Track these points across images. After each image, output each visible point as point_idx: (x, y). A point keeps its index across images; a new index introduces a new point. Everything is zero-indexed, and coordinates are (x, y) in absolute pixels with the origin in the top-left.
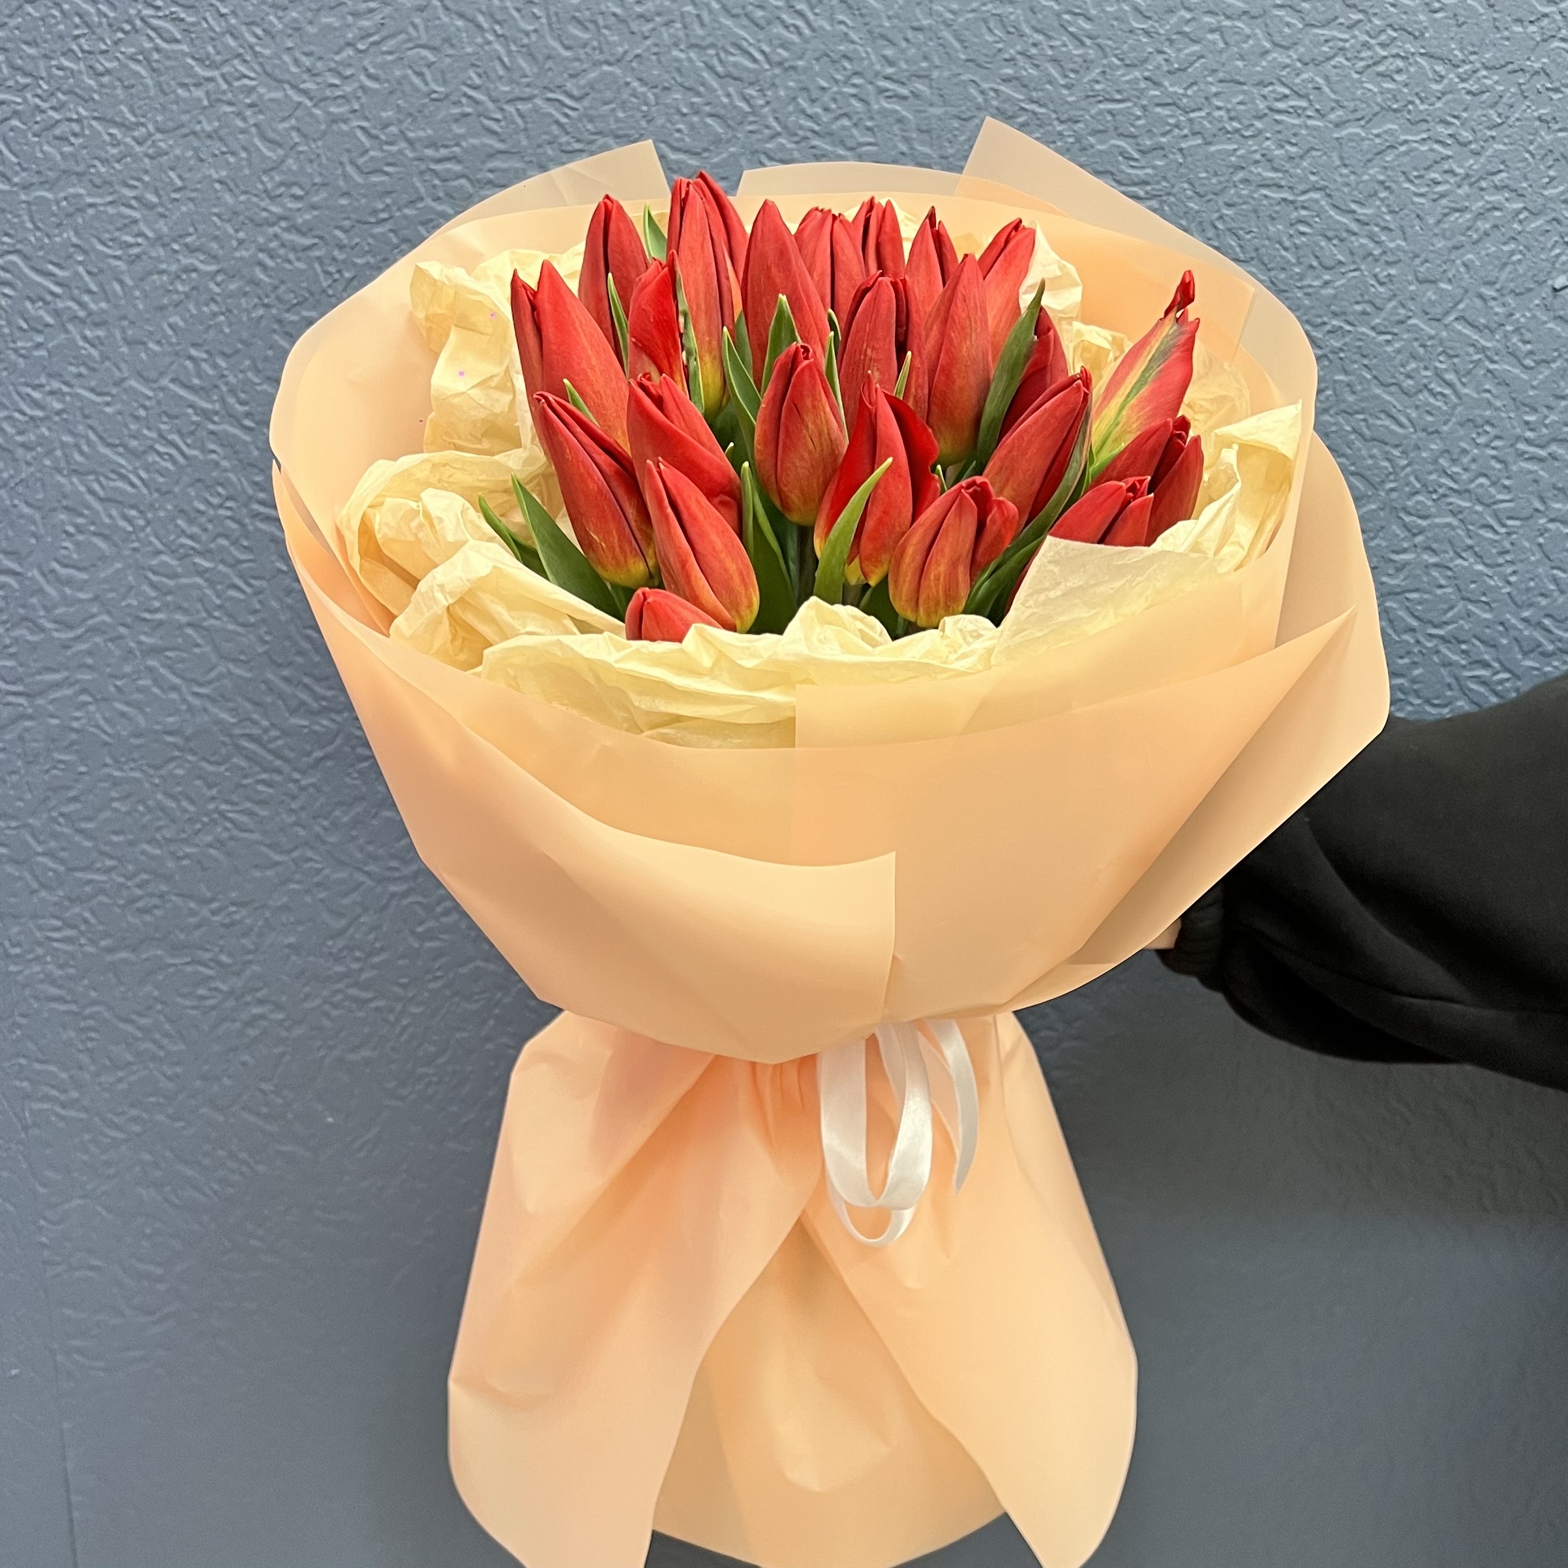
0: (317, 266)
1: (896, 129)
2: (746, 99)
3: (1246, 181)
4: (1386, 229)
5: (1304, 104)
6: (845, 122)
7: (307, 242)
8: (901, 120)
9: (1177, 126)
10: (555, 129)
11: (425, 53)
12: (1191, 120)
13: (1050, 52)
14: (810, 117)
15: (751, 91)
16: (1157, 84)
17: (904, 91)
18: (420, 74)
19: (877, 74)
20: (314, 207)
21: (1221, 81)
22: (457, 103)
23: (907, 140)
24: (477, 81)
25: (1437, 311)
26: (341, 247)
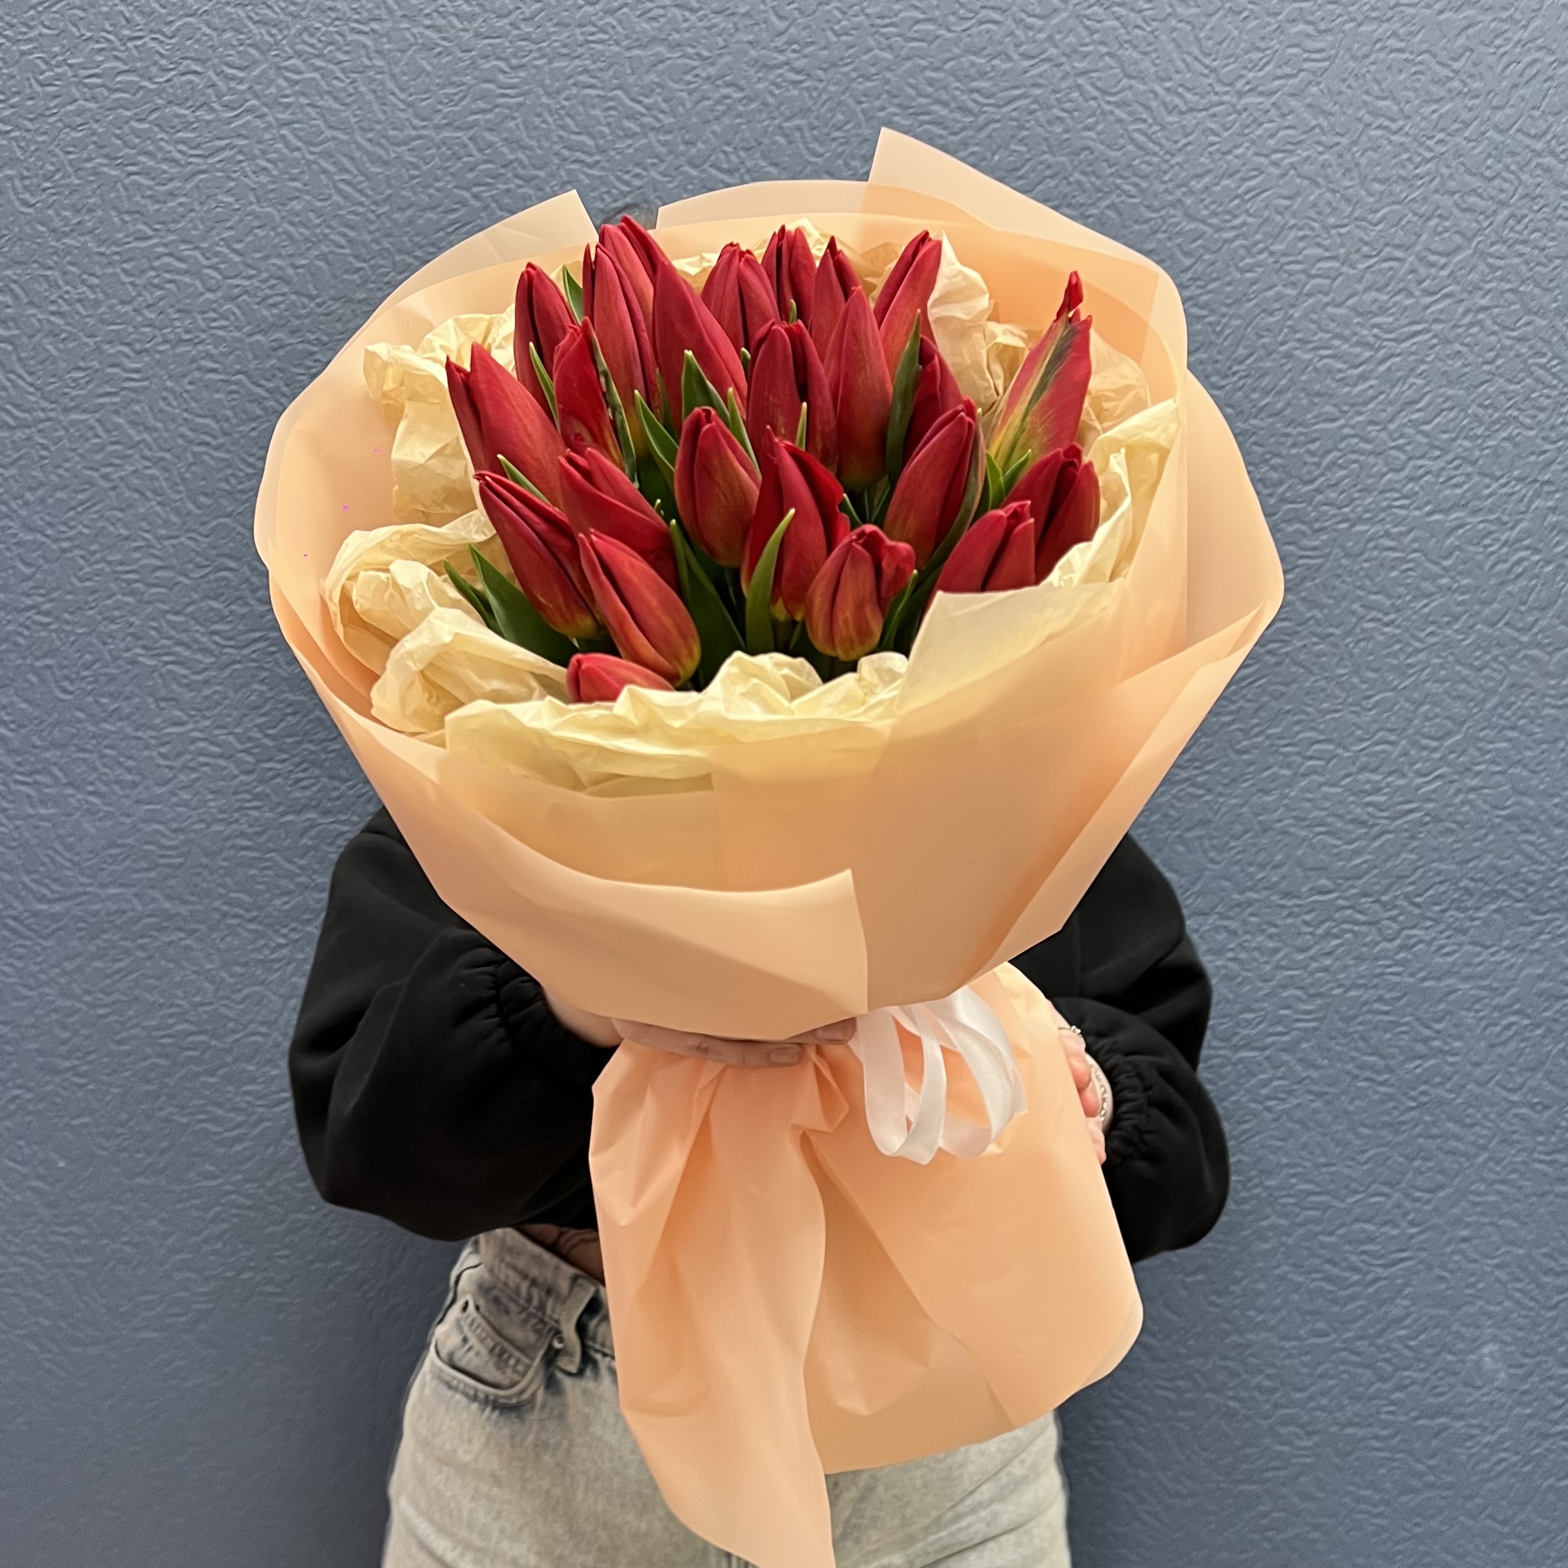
0: (14, 144)
1: (363, 52)
2: (272, 35)
3: (575, 85)
4: (663, 112)
5: (606, 37)
6: (331, 48)
7: (9, 128)
8: (365, 46)
9: (531, 52)
10: (157, 57)
11: (76, 11)
12: (540, 49)
13: (451, 10)
14: (312, 46)
15: (274, 31)
16: (518, 28)
17: (366, 29)
18: (75, 25)
19: (349, 19)
20: (12, 106)
21: (557, 25)
22: (98, 42)
23: (370, 59)
24: (110, 29)
25: (698, 161)
26: (28, 130)
